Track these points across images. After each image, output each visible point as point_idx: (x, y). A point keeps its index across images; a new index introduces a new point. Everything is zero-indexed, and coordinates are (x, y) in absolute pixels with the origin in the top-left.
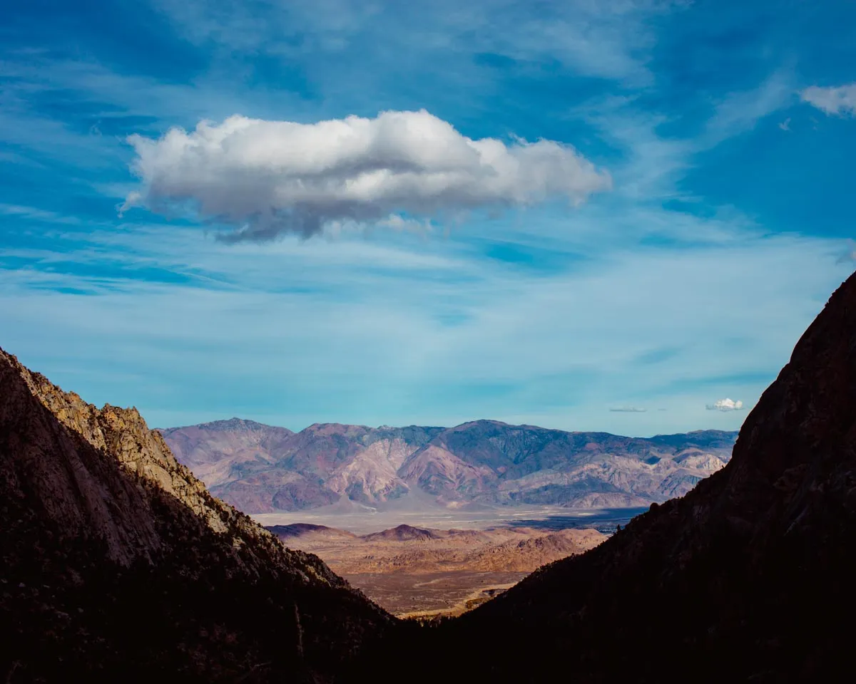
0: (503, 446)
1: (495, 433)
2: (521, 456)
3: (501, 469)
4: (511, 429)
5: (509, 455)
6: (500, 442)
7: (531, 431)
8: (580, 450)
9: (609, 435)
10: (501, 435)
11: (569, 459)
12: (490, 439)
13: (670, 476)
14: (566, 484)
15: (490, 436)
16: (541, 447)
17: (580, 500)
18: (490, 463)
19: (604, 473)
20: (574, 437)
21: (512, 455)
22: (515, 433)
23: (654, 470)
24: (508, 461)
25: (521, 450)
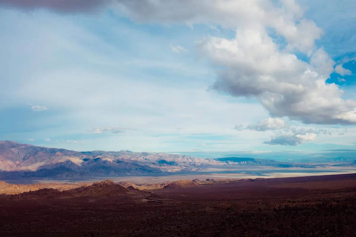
0: (17, 152)
1: (13, 146)
2: (26, 157)
3: (18, 162)
4: (21, 145)
5: (21, 156)
6: (16, 151)
7: (30, 147)
8: (54, 155)
9: (65, 150)
10: (16, 148)
11: (49, 158)
12: (11, 149)
13: (94, 166)
14: (51, 168)
15: (11, 148)
16: (36, 153)
17: (60, 175)
18: (12, 159)
19: (66, 164)
20: (50, 150)
21: (22, 156)
22: (23, 147)
23: (87, 164)
24: (21, 159)
25: (26, 154)
